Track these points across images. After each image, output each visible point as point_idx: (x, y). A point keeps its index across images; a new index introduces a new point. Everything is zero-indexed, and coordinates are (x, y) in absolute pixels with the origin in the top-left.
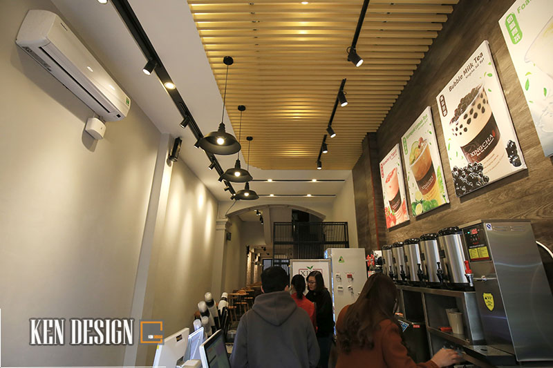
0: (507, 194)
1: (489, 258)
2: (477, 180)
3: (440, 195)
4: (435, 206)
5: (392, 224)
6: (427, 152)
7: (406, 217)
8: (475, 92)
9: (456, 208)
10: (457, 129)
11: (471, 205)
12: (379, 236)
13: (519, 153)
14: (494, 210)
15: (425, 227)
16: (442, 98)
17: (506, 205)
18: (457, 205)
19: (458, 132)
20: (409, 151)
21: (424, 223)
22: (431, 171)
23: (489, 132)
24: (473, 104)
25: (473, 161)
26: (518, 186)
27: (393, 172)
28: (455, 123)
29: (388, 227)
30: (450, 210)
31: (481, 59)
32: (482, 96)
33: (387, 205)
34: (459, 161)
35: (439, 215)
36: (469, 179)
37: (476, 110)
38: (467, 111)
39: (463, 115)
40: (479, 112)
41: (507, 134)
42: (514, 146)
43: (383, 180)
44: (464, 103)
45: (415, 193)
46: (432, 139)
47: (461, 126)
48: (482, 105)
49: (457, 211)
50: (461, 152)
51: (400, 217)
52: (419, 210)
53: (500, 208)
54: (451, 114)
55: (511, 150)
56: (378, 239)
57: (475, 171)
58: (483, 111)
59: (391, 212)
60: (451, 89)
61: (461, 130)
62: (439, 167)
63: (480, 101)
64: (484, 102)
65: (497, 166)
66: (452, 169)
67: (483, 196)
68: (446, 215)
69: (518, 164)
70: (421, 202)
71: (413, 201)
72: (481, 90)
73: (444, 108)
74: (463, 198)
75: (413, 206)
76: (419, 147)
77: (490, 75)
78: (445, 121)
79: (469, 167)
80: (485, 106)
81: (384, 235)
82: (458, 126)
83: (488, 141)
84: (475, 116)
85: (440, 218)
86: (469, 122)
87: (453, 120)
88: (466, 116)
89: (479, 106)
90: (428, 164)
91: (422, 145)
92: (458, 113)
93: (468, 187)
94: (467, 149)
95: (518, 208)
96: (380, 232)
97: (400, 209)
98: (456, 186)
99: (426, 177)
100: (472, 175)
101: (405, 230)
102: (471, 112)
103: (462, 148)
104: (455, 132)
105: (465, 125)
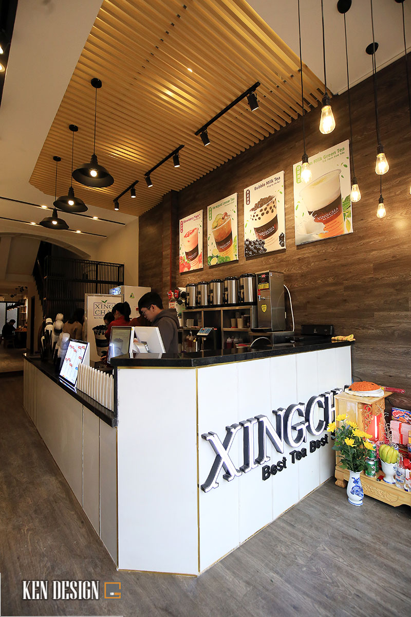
0: (273, 260)
1: (269, 289)
2: (260, 249)
3: (233, 254)
4: (228, 260)
5: (186, 270)
6: (229, 224)
7: (201, 266)
8: (270, 198)
9: (242, 264)
10: (254, 216)
11: (252, 263)
12: (172, 277)
13: (285, 241)
14: (265, 267)
15: (216, 274)
16: (248, 192)
17: (271, 265)
18: (243, 262)
19: (254, 218)
20: (213, 220)
21: (216, 271)
22: (229, 237)
23: (274, 223)
24: (268, 205)
25: (260, 238)
26: (280, 256)
27: (193, 231)
28: (254, 212)
29: (181, 272)
30: (237, 264)
31: (278, 180)
32: (274, 203)
33: (182, 254)
34: (251, 235)
35: (229, 266)
36: (255, 248)
37: (268, 209)
38: (265, 206)
39: (259, 209)
40: (270, 211)
41: (281, 229)
42: (283, 236)
43: (181, 235)
44: (263, 202)
45: (212, 249)
46: (234, 216)
47: (257, 216)
48: (273, 208)
49: (242, 265)
50: (253, 231)
51: (195, 265)
52: (214, 262)
53: (268, 266)
54: (252, 205)
55: (281, 238)
56: (171, 280)
57: (260, 244)
58: (272, 211)
59: (186, 261)
60: (256, 189)
61: (257, 218)
62: (235, 237)
63: (272, 205)
64: (274, 206)
65: (273, 244)
66: (245, 240)
67: (261, 259)
68: (235, 266)
69: (283, 245)
70: (217, 257)
71: (209, 254)
72: (274, 199)
73: (248, 199)
74: (248, 259)
75: (209, 259)
76: (223, 218)
77: (281, 193)
78: (247, 208)
79: (257, 241)
80: (274, 209)
81: (175, 278)
82: (255, 215)
83: (271, 230)
84: (267, 213)
85: (229, 269)
86: (263, 214)
87: (252, 210)
88: (261, 211)
89: (271, 208)
90: (228, 233)
91: (226, 218)
92: (257, 206)
93: (253, 253)
94: (258, 230)
95: (277, 267)
96: (173, 275)
97: (197, 259)
98: (246, 251)
99: (224, 240)
100: (258, 246)
101: (197, 275)
102: (265, 209)
103: (255, 228)
104: (252, 217)
105: (260, 216)
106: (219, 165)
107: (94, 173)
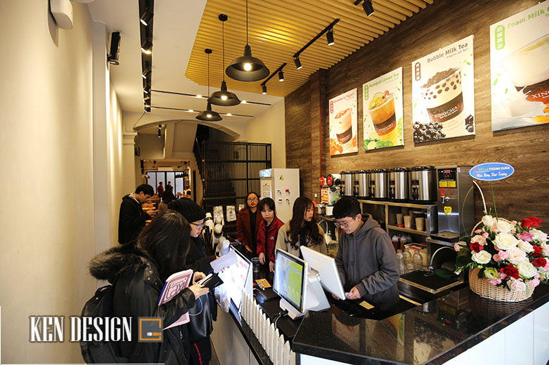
0: (455, 147)
1: (455, 188)
2: (435, 134)
3: (397, 137)
4: (390, 145)
5: (337, 153)
6: (391, 103)
7: (355, 149)
8: (451, 72)
9: (408, 150)
10: (427, 94)
11: (424, 150)
12: (322, 160)
13: (474, 124)
14: (443, 155)
15: (375, 160)
16: (418, 65)
17: (452, 154)
18: (411, 147)
19: (427, 97)
20: (371, 98)
21: (374, 156)
22: (392, 119)
23: (456, 104)
24: (448, 80)
25: (435, 121)
26: (464, 144)
27: (346, 111)
28: (426, 89)
29: (331, 154)
30: (402, 150)
31: (465, 48)
32: (457, 77)
33: (333, 135)
34: (422, 117)
35: (391, 152)
36: (429, 132)
37: (448, 85)
38: (443, 81)
39: (435, 85)
40: (451, 88)
41: (468, 109)
42: (472, 119)
43: (332, 116)
44: (440, 76)
45: (370, 132)
46: (398, 96)
47: (431, 93)
48: (455, 83)
49: (409, 152)
50: (426, 112)
51: (348, 148)
52: (371, 146)
53: (447, 155)
54: (425, 80)
55: (469, 121)
56: (321, 163)
57: (434, 128)
58: (455, 88)
59: (337, 143)
60: (429, 60)
61: (432, 96)
62: (400, 119)
63: (455, 80)
64: (458, 81)
65: (454, 128)
66: (414, 123)
67: (436, 145)
68: (401, 152)
69: (471, 130)
70: (376, 141)
71: (366, 137)
72: (457, 73)
73: (418, 74)
74: (416, 145)
75: (365, 143)
76: (383, 98)
77: (469, 64)
78: (417, 85)
79: (431, 124)
80: (458, 85)
81: (325, 160)
82: (429, 93)
83: (453, 111)
84: (447, 89)
85: (392, 154)
86: (440, 92)
87: (425, 86)
88: (438, 87)
89: (452, 83)
90: (390, 114)
91: (387, 96)
92: (431, 82)
93: (425, 138)
94: (433, 111)
95: (461, 157)
96: (323, 158)
97: (350, 142)
98: (414, 135)
99: (386, 122)
100: (432, 130)
101: (351, 159)
102: (444, 85)
103: (428, 109)
104: (425, 96)
105: (435, 93)
106: (377, 36)
107: (248, 67)
